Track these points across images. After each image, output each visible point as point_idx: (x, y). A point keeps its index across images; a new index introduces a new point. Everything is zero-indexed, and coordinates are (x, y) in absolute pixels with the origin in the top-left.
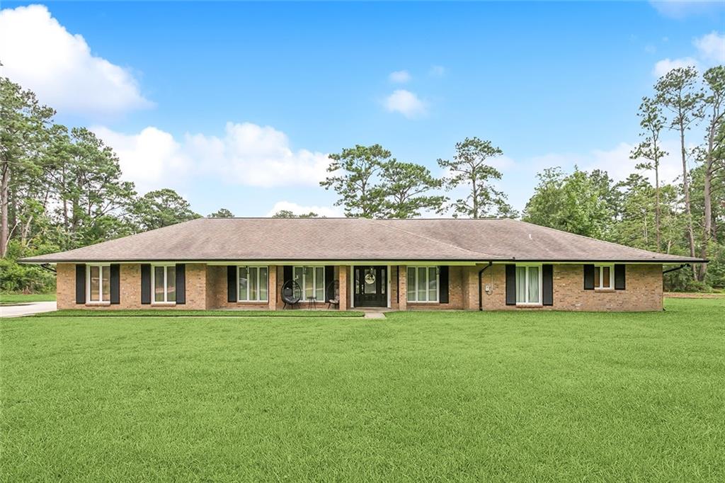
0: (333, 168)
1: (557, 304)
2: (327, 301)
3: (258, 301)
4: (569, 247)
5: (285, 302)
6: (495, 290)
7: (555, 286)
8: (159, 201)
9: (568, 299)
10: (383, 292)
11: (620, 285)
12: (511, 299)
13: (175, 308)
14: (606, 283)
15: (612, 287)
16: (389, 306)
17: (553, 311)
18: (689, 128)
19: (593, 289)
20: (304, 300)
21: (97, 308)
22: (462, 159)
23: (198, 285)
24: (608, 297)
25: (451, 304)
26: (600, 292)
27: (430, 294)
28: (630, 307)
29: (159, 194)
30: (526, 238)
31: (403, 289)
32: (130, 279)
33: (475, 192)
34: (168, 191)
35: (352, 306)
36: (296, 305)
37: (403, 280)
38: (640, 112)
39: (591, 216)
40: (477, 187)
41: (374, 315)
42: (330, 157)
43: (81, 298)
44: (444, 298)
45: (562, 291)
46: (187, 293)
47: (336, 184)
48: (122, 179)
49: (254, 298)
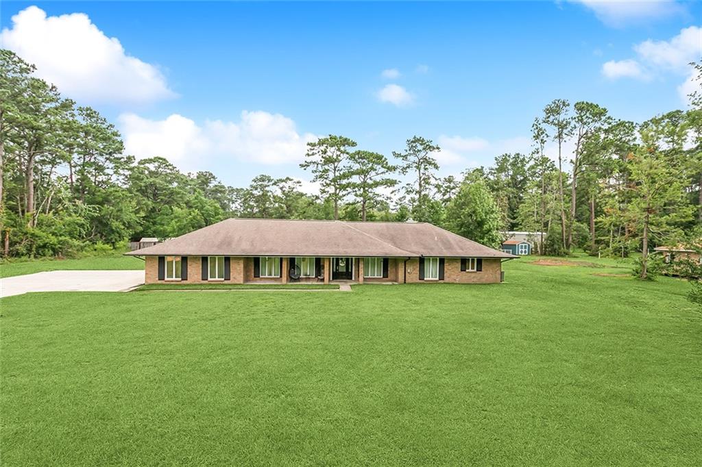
0: (310, 153)
1: (446, 280)
2: (316, 277)
3: (273, 276)
4: (455, 246)
5: (291, 278)
6: (413, 272)
7: (445, 269)
8: (152, 167)
9: (452, 277)
10: (350, 271)
11: (479, 269)
12: (422, 277)
13: (223, 283)
14: (473, 268)
15: (475, 270)
16: (353, 279)
17: (445, 283)
18: (565, 141)
19: (465, 271)
20: (302, 276)
21: (172, 283)
22: (412, 152)
23: (238, 269)
24: (473, 275)
25: (389, 278)
26: (468, 272)
27: (377, 273)
28: (483, 281)
29: (150, 161)
30: (433, 239)
31: (361, 272)
32: (194, 265)
33: (420, 178)
34: (160, 158)
35: (331, 279)
36: (299, 279)
37: (361, 266)
38: (533, 129)
39: (486, 212)
40: (421, 175)
41: (345, 287)
42: (308, 144)
43: (161, 277)
44: (386, 275)
45: (449, 272)
46: (231, 274)
47: (312, 167)
48: (125, 154)
49: (270, 275)
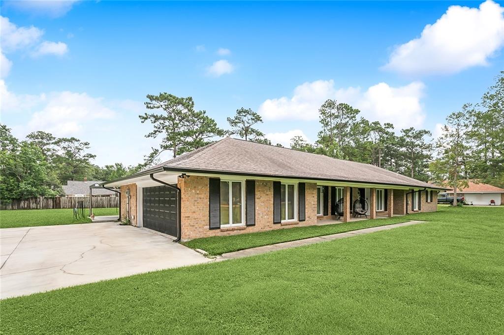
1: (421, 210)
6: (409, 203)
9: (423, 207)
12: (413, 207)
13: (298, 226)
21: (232, 233)
23: (313, 203)
24: (430, 205)
28: (433, 210)
32: (264, 198)
43: (215, 222)
45: (422, 203)
46: (306, 211)
